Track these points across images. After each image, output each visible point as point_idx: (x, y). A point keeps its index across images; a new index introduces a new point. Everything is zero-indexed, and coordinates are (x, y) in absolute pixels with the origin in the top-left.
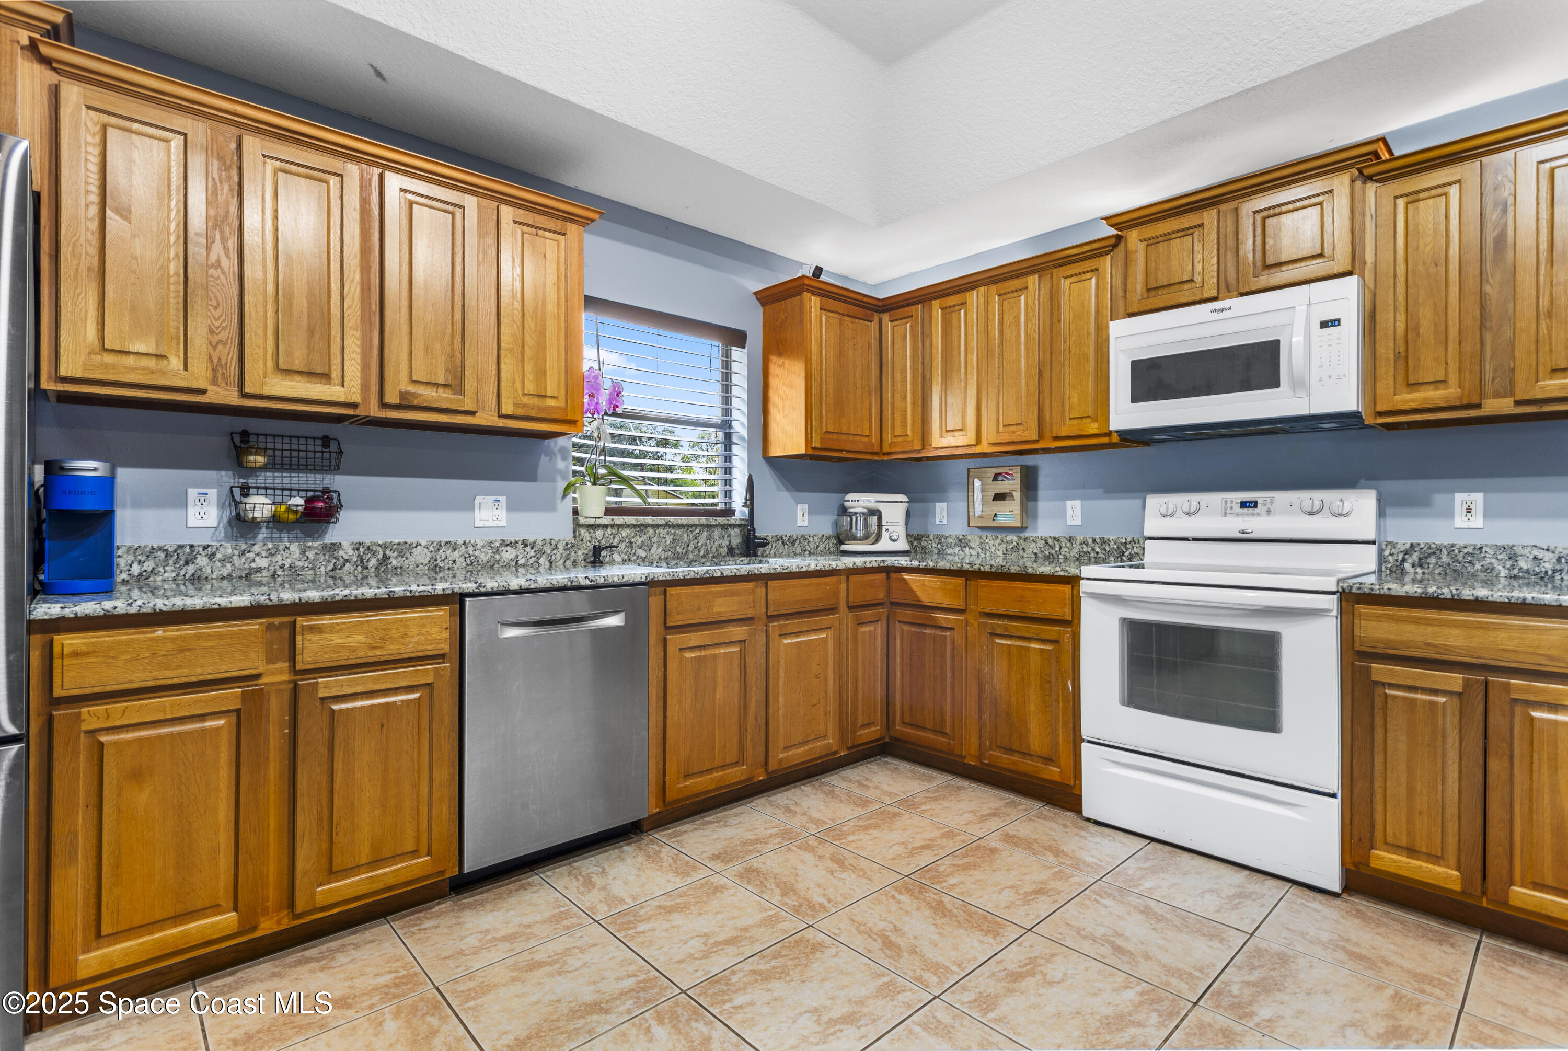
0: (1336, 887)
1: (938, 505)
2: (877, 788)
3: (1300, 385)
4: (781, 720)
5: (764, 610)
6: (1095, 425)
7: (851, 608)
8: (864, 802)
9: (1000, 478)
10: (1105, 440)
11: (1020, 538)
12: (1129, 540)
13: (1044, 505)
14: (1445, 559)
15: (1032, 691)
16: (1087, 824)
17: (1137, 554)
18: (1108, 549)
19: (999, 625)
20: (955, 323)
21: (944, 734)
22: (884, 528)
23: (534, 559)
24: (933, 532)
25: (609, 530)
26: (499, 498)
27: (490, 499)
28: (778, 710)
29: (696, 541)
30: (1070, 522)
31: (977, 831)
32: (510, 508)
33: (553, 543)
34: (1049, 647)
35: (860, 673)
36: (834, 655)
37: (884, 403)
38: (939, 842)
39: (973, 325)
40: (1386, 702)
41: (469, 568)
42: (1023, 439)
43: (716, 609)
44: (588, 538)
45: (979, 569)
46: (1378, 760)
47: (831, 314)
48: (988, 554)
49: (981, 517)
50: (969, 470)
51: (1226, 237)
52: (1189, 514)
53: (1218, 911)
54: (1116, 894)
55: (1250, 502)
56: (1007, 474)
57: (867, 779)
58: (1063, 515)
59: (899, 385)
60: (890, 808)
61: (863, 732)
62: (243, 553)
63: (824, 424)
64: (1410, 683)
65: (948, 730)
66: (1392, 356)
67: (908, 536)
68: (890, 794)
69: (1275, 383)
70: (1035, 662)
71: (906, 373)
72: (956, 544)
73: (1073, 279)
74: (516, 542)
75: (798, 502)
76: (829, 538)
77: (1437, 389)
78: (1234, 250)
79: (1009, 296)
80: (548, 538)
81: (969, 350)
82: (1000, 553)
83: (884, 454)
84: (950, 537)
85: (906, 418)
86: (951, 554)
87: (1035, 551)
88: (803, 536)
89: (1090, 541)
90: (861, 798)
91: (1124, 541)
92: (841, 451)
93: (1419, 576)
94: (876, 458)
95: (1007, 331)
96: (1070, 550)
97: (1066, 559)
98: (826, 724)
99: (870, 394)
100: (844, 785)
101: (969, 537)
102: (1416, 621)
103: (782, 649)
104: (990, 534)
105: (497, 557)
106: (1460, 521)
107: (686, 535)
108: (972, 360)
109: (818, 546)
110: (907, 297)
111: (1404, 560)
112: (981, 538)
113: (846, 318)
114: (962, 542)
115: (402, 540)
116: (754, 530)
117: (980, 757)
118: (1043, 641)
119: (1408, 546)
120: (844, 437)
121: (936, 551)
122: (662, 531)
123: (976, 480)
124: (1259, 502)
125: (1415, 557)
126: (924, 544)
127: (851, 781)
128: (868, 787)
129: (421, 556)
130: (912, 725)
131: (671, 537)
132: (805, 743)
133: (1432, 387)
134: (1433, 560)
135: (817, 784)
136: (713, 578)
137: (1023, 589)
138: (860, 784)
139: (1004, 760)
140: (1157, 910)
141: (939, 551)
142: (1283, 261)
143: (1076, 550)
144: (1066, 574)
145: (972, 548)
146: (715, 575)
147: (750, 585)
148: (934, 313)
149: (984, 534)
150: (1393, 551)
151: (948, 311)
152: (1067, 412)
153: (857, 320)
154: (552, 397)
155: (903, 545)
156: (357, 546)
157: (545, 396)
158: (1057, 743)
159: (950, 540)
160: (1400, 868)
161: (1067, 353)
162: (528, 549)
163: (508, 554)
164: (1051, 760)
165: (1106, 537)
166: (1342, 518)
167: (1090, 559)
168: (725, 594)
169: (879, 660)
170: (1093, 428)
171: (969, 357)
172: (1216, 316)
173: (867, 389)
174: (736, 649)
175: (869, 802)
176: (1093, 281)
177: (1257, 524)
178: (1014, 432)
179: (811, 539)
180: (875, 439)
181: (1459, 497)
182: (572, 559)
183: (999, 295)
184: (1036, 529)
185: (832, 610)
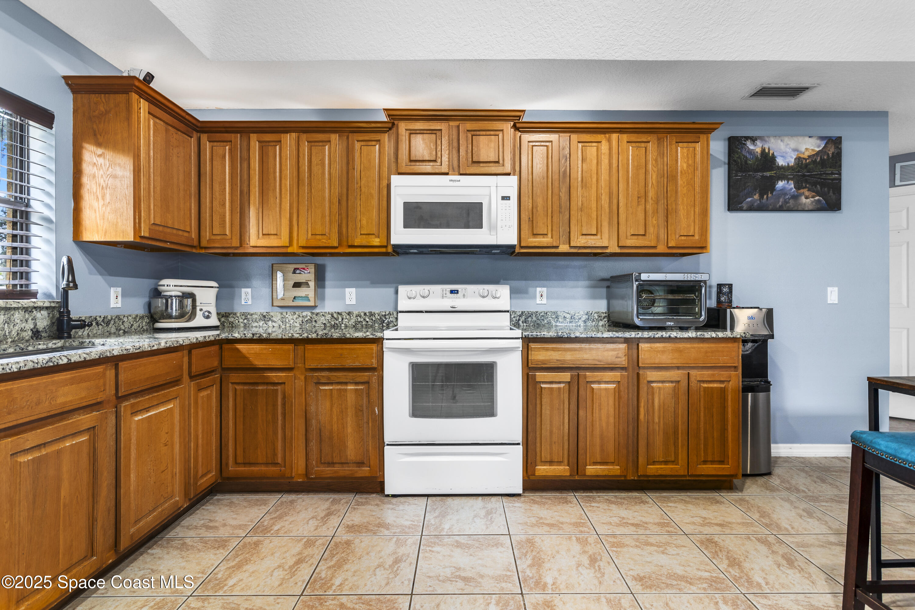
0: (520, 491)
1: (244, 290)
2: (225, 525)
3: (493, 228)
4: (132, 495)
5: (113, 392)
6: (377, 240)
7: (192, 377)
8: (222, 543)
9: (298, 271)
10: (384, 250)
11: (313, 313)
12: (387, 313)
13: (329, 291)
14: (534, 319)
15: (349, 419)
16: (389, 499)
17: (392, 321)
18: (374, 319)
19: (323, 376)
20: (271, 154)
21: (276, 464)
22: (198, 308)
24: (239, 310)
28: (129, 488)
30: (348, 302)
31: (327, 531)
34: (361, 387)
35: (200, 431)
36: (180, 422)
37: (203, 207)
38: (306, 553)
39: (286, 159)
40: (542, 391)
42: (327, 245)
43: (60, 400)
45: (307, 337)
46: (538, 420)
47: (158, 121)
48: (288, 325)
49: (282, 299)
50: (272, 264)
51: (452, 140)
52: (424, 297)
53: (487, 528)
54: (438, 541)
55: (455, 291)
56: (304, 269)
57: (211, 521)
58: (343, 298)
59: (217, 194)
60: (247, 540)
61: (202, 481)
63: (152, 216)
64: (551, 380)
65: (280, 461)
66: (527, 219)
67: (218, 314)
68: (240, 527)
69: (480, 226)
70: (351, 399)
71: (225, 185)
72: (260, 319)
73: (363, 143)
75: (111, 285)
76: (142, 318)
77: (544, 238)
78: (457, 149)
79: (316, 144)
81: (283, 176)
82: (297, 325)
83: (202, 248)
84: (256, 314)
85: (224, 221)
86: (256, 327)
87: (324, 322)
88: (118, 317)
89: (362, 314)
90: (216, 541)
91: (384, 314)
92: (166, 242)
93: (525, 327)
94: (194, 251)
95: (315, 169)
96: (349, 321)
97: (346, 326)
98: (173, 486)
99: (190, 198)
100: (192, 533)
101: (271, 314)
102: (553, 349)
103: (134, 426)
104: (289, 311)
106: (538, 301)
108: (286, 185)
109: (132, 325)
110: (227, 125)
111: (519, 320)
112: (282, 314)
113: (170, 128)
114: (265, 318)
116: (69, 312)
117: (307, 474)
118: (357, 383)
119: (521, 313)
120: (169, 230)
121: (242, 325)
123: (278, 272)
124: (460, 290)
125: (523, 318)
126: (231, 319)
127: (196, 527)
128: (216, 528)
130: (245, 464)
132: (154, 510)
133: (542, 236)
134: (530, 319)
135: (163, 542)
136: (58, 365)
137: (342, 349)
138: (208, 528)
139: (328, 471)
140: (463, 541)
141: (245, 325)
142: (481, 161)
143: (353, 321)
144: (374, 337)
145: (275, 322)
146: (61, 362)
147: (99, 369)
148: (252, 143)
149: (284, 311)
150: (515, 315)
151: (264, 144)
152: (358, 230)
153: (179, 133)
155: (214, 321)
158: (368, 451)
159: (255, 316)
160: (547, 472)
161: (358, 190)
164: (363, 463)
165: (373, 311)
166: (497, 299)
167: (362, 326)
168: (72, 381)
169: (214, 417)
170: (376, 241)
171: (283, 181)
172: (452, 184)
173: (188, 192)
174: (84, 438)
175: (226, 541)
176: (377, 146)
177: (459, 303)
178: (320, 240)
179: (125, 319)
180: (194, 235)
181: (538, 289)
183: (308, 142)
184: (324, 307)
185: (176, 382)
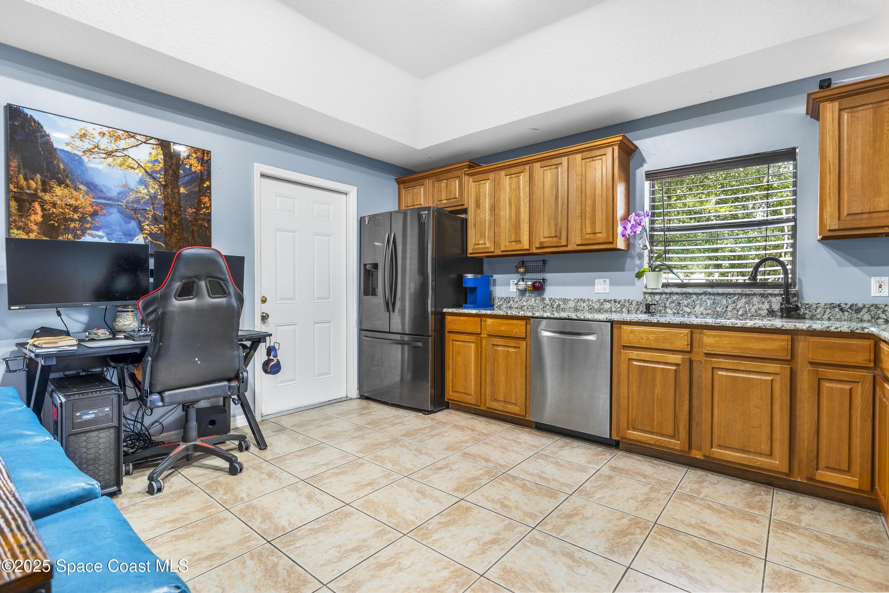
23: (620, 309)
25: (664, 296)
26: (606, 280)
27: (602, 280)
29: (735, 305)
32: (611, 284)
33: (630, 301)
41: (590, 311)
44: (650, 300)
62: (520, 301)
74: (611, 300)
80: (627, 299)
105: (602, 307)
107: (725, 300)
115: (565, 298)
122: (704, 297)
129: (571, 304)
131: (712, 301)
154: (599, 233)
156: (551, 299)
157: (596, 233)
162: (617, 304)
163: (607, 306)
182: (641, 310)
